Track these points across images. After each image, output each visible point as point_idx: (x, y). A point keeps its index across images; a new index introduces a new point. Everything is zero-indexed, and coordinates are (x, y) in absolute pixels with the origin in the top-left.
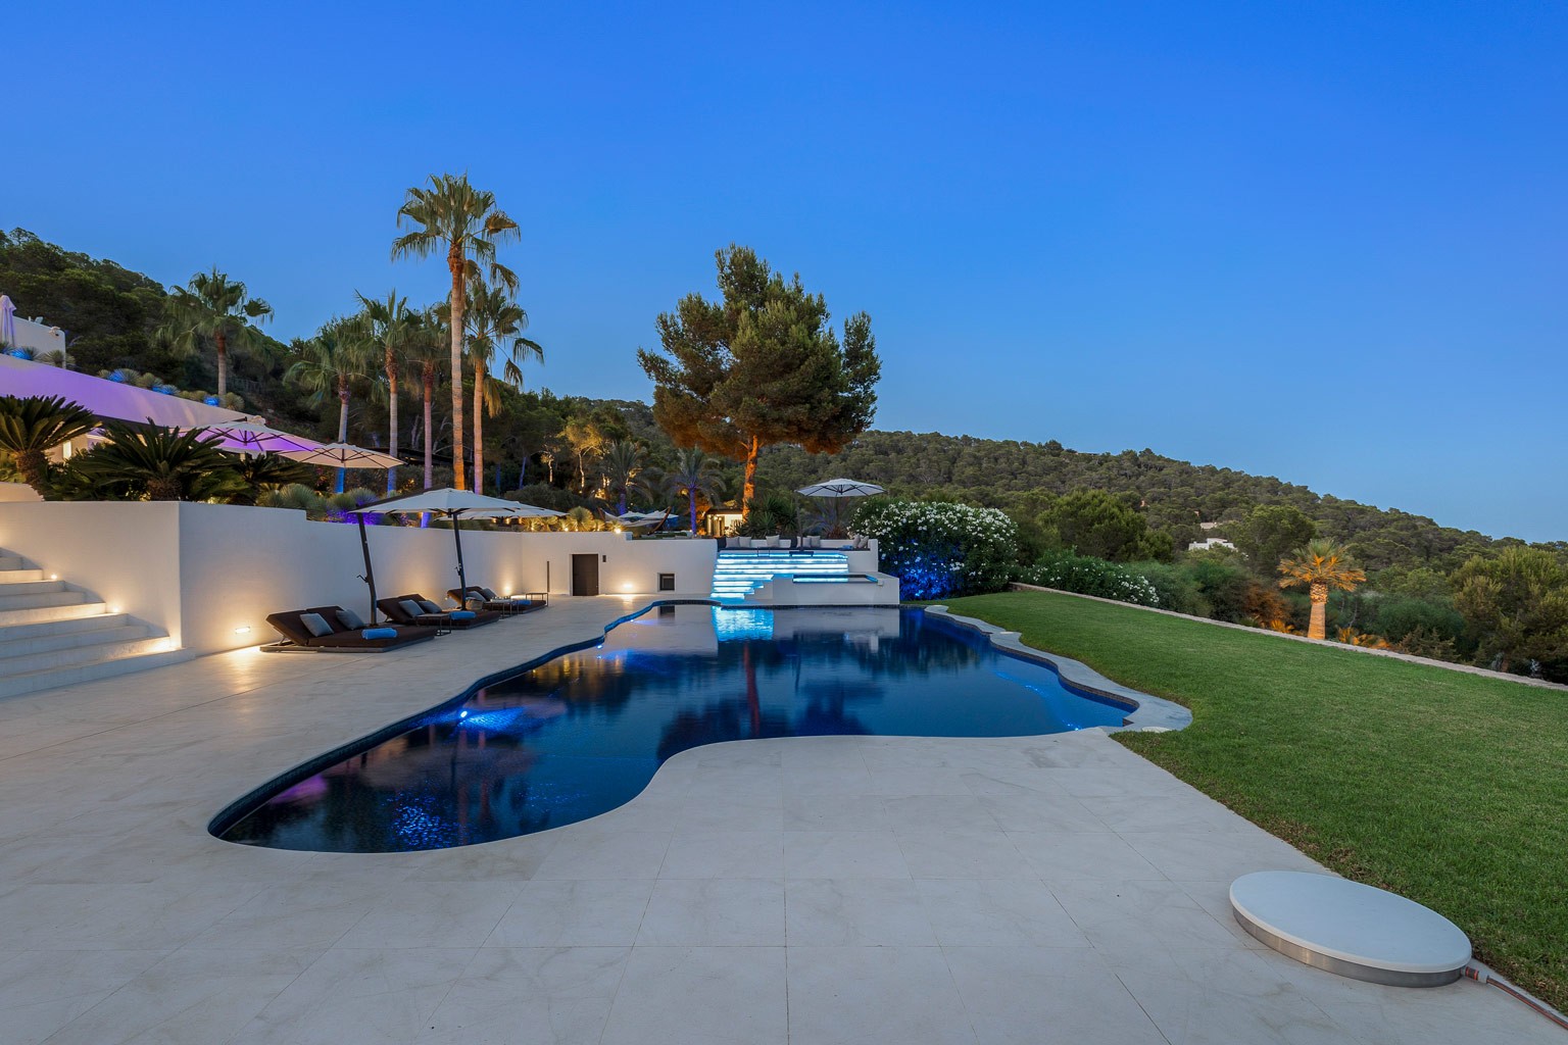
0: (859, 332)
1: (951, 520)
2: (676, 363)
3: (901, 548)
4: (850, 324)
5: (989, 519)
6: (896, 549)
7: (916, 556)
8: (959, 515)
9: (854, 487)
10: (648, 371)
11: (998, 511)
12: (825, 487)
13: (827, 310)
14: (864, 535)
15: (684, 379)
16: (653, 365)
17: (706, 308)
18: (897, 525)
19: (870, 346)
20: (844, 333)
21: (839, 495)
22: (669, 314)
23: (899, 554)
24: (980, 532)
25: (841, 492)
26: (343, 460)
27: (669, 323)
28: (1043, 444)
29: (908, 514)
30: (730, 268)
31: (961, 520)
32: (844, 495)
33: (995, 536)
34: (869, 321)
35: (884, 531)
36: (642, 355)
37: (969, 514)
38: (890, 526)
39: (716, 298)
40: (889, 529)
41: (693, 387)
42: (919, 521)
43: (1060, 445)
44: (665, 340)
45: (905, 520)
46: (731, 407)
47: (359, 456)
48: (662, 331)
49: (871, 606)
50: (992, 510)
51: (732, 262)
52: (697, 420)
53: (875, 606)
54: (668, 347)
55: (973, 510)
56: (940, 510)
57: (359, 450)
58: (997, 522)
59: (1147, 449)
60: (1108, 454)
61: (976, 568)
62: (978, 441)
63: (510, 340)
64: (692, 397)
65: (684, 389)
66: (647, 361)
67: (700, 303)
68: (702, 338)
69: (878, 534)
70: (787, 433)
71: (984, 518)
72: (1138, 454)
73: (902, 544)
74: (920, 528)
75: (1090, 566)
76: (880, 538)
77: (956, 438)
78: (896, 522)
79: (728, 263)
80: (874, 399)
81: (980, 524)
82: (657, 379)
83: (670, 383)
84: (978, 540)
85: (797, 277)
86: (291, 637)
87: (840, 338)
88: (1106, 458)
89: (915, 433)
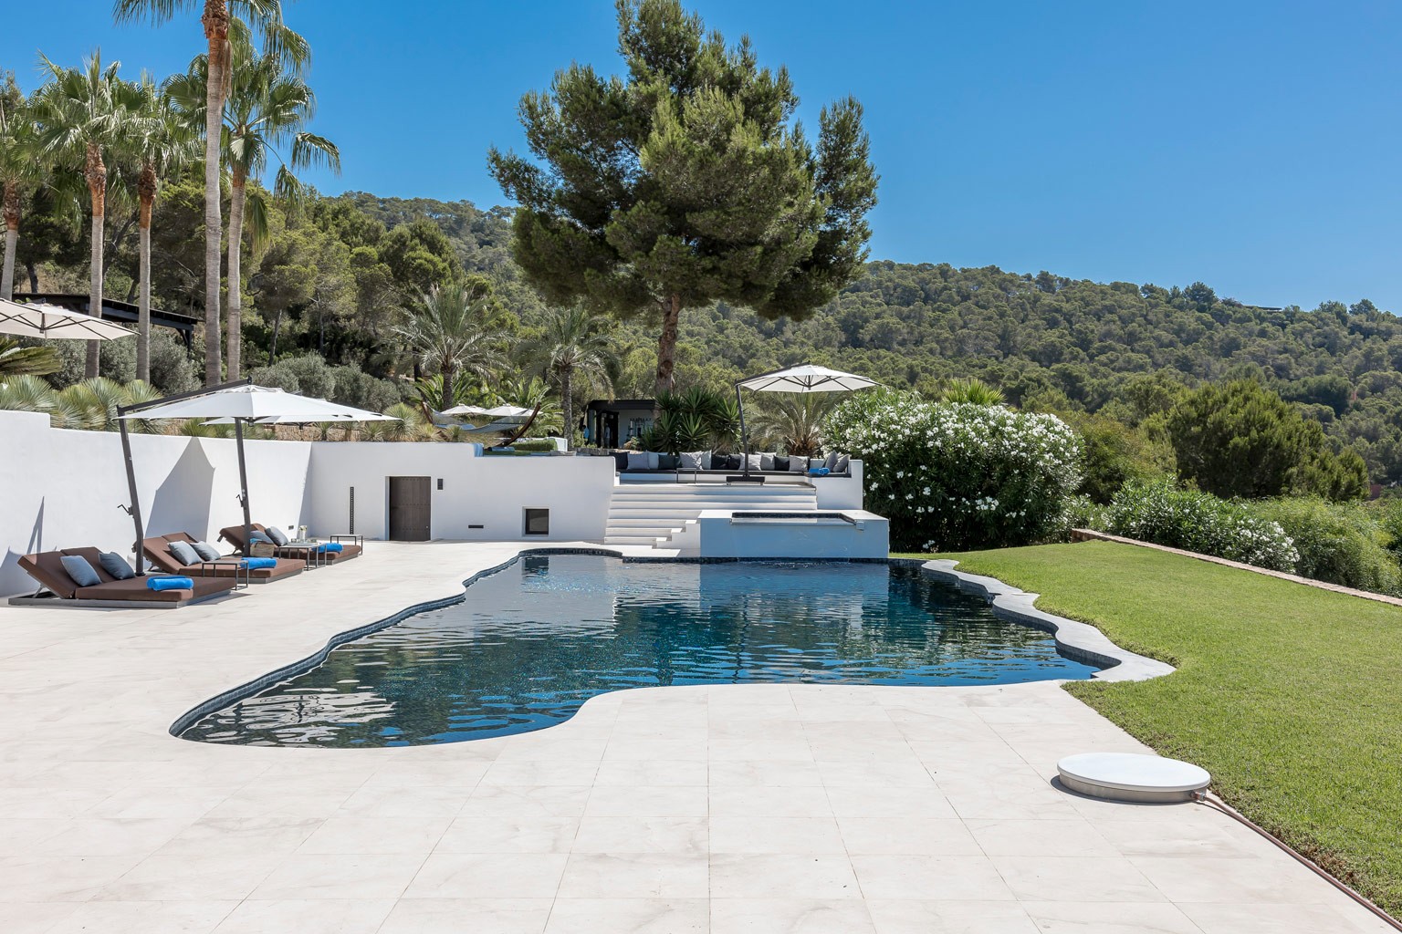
0: (842, 132)
1: (979, 433)
2: (547, 172)
3: (900, 474)
4: (829, 115)
5: (1038, 431)
6: (893, 477)
7: (924, 485)
8: (992, 423)
9: (829, 378)
10: (505, 184)
11: (1054, 418)
12: (783, 378)
13: (794, 92)
14: (844, 452)
15: (562, 201)
16: (514, 175)
17: (600, 91)
18: (895, 440)
19: (862, 152)
20: (819, 131)
21: (806, 390)
22: (540, 94)
23: (898, 483)
24: (1025, 450)
25: (809, 386)
26: (43, 329)
27: (539, 109)
28: (1182, 290)
29: (913, 420)
30: (638, 27)
31: (995, 432)
32: (814, 389)
33: (1047, 456)
34: (860, 112)
35: (875, 446)
36: (496, 159)
37: (1008, 422)
38: (884, 440)
39: (617, 74)
40: (882, 444)
41: (576, 213)
42: (929, 433)
43: (1211, 292)
44: (531, 134)
45: (907, 432)
46: (638, 248)
47: (68, 322)
48: (528, 121)
49: (846, 560)
50: (1045, 416)
51: (643, 18)
52: (585, 267)
53: (852, 560)
54: (536, 146)
55: (1015, 416)
56: (964, 416)
57: (67, 313)
58: (1050, 435)
59: (1365, 303)
60: (1296, 308)
61: (1018, 505)
62: (1066, 282)
63: (288, 137)
64: (577, 229)
65: (562, 216)
66: (502, 170)
67: (591, 82)
68: (592, 135)
69: (865, 451)
70: (727, 290)
71: (1030, 428)
72: (1349, 309)
73: (901, 468)
74: (930, 444)
75: (1193, 506)
76: (867, 458)
77: (1029, 277)
78: (891, 433)
79: (636, 19)
80: (865, 237)
81: (1024, 439)
82: (520, 198)
83: (540, 204)
84: (1018, 462)
85: (745, 43)
86: (49, 585)
87: (813, 141)
88: (1292, 315)
89: (956, 267)
